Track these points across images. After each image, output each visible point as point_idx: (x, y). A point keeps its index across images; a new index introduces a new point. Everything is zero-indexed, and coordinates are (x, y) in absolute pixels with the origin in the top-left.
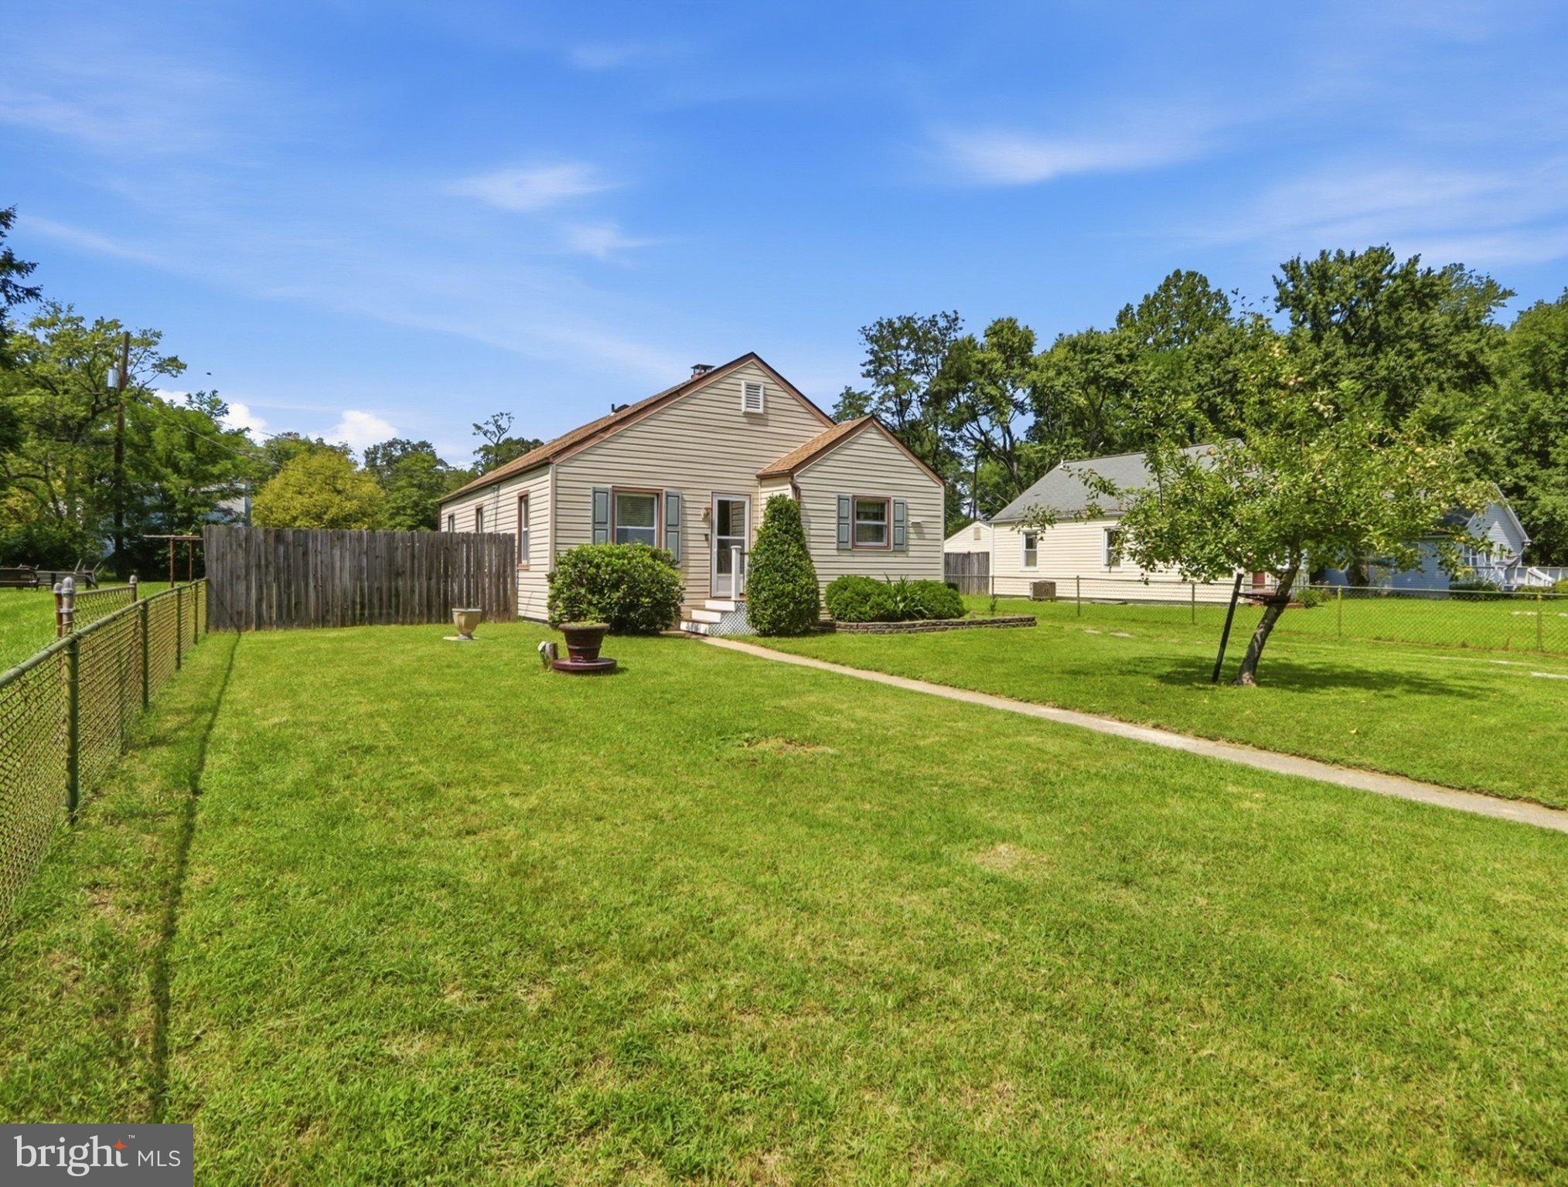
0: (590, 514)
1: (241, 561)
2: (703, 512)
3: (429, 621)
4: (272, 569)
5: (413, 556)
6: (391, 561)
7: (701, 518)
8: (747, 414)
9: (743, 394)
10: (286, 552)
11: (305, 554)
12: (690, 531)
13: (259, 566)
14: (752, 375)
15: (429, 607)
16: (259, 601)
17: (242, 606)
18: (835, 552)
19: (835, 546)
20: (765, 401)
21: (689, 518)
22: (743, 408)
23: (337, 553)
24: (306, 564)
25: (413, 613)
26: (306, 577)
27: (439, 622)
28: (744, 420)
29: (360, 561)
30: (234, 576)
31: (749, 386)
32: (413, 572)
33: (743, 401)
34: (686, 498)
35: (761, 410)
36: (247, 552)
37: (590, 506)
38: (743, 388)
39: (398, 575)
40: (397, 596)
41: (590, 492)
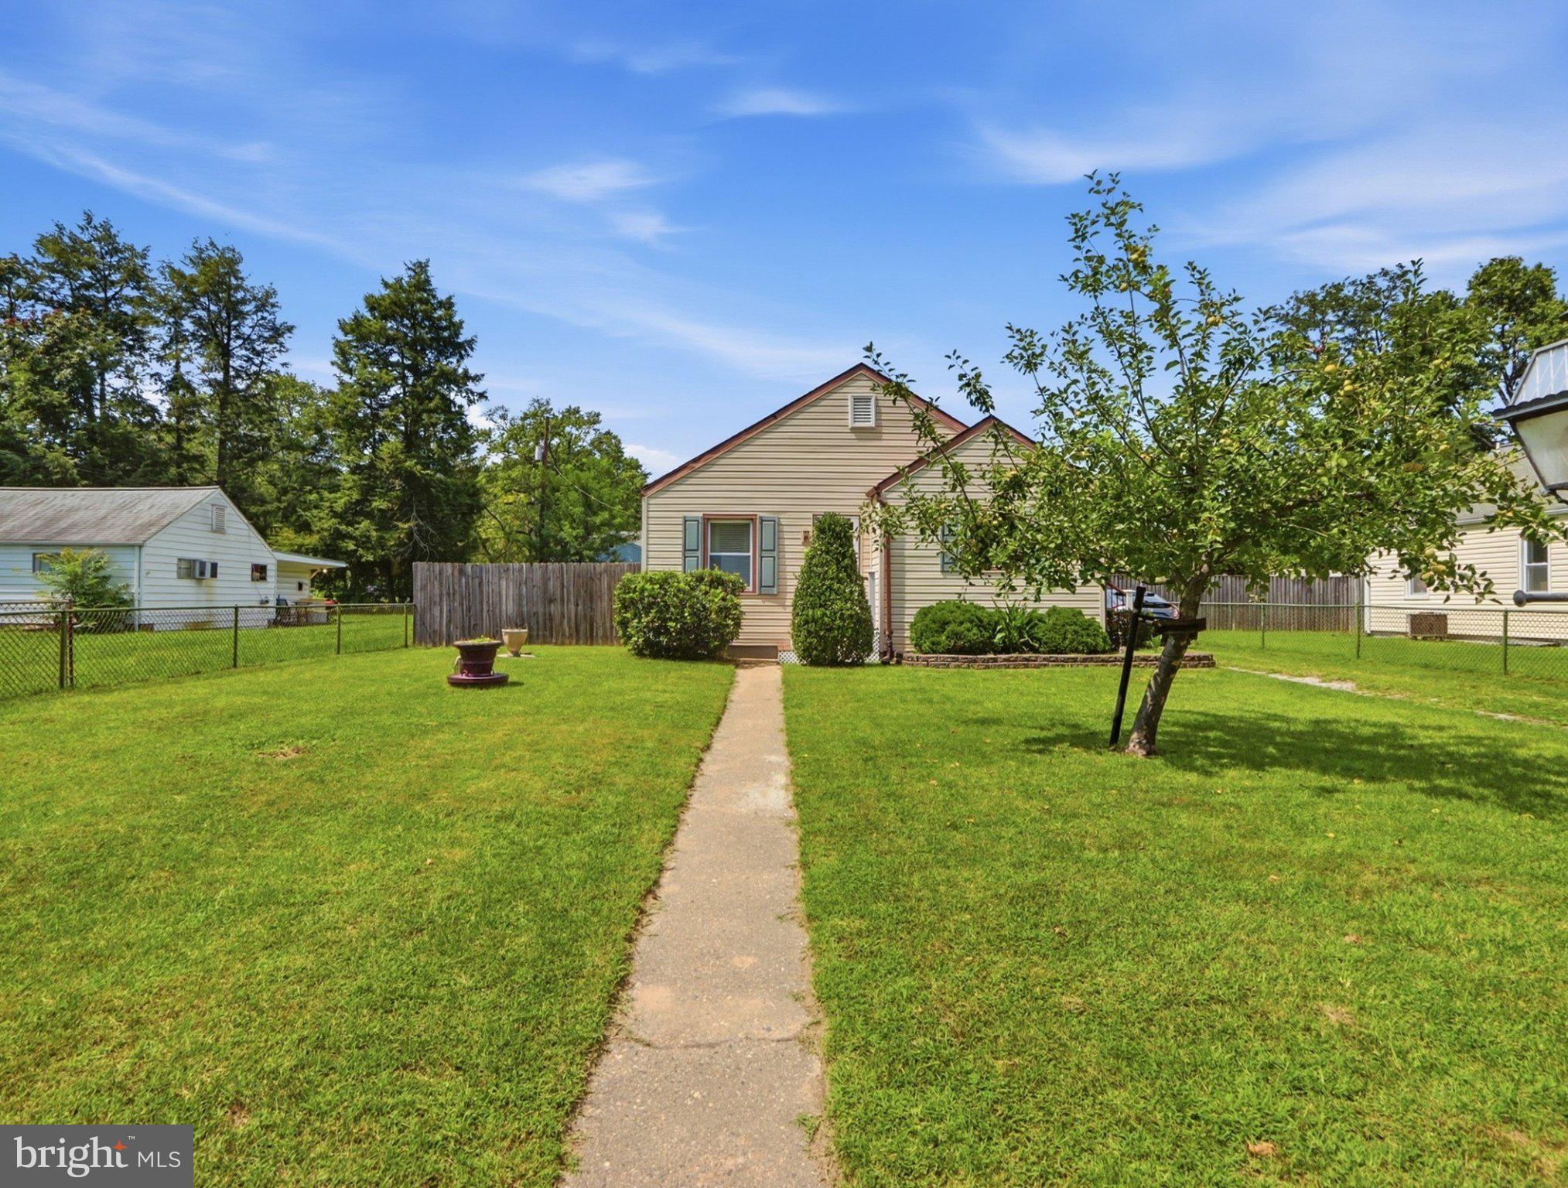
0: (681, 541)
1: (437, 592)
2: (801, 536)
3: (577, 643)
4: (457, 596)
5: (563, 586)
6: (545, 590)
7: (800, 542)
8: (854, 430)
9: (850, 409)
10: (467, 583)
11: (480, 584)
12: (788, 555)
13: (448, 594)
14: (862, 387)
15: (577, 631)
16: (449, 622)
17: (437, 627)
18: (940, 575)
19: (939, 568)
20: (878, 413)
21: (787, 542)
22: (850, 423)
23: (503, 583)
24: (481, 592)
25: (563, 635)
26: (481, 603)
27: (586, 643)
28: (853, 436)
29: (520, 589)
30: (432, 602)
31: (856, 400)
32: (562, 600)
33: (850, 416)
34: (783, 522)
35: (872, 424)
36: (441, 583)
37: (681, 535)
38: (850, 403)
39: (551, 601)
40: (551, 620)
41: (681, 521)
